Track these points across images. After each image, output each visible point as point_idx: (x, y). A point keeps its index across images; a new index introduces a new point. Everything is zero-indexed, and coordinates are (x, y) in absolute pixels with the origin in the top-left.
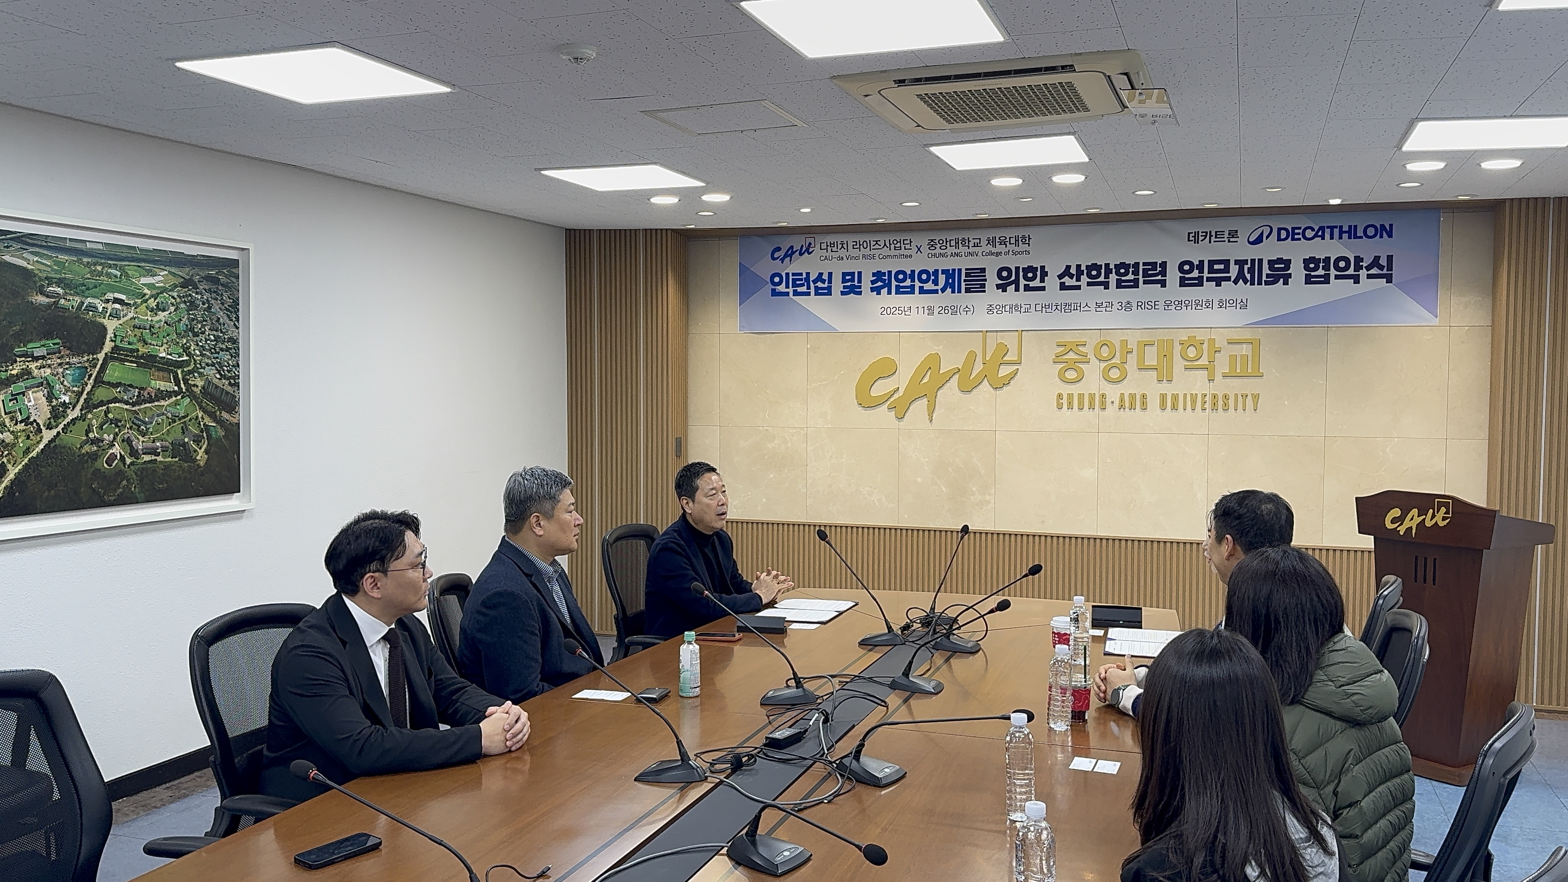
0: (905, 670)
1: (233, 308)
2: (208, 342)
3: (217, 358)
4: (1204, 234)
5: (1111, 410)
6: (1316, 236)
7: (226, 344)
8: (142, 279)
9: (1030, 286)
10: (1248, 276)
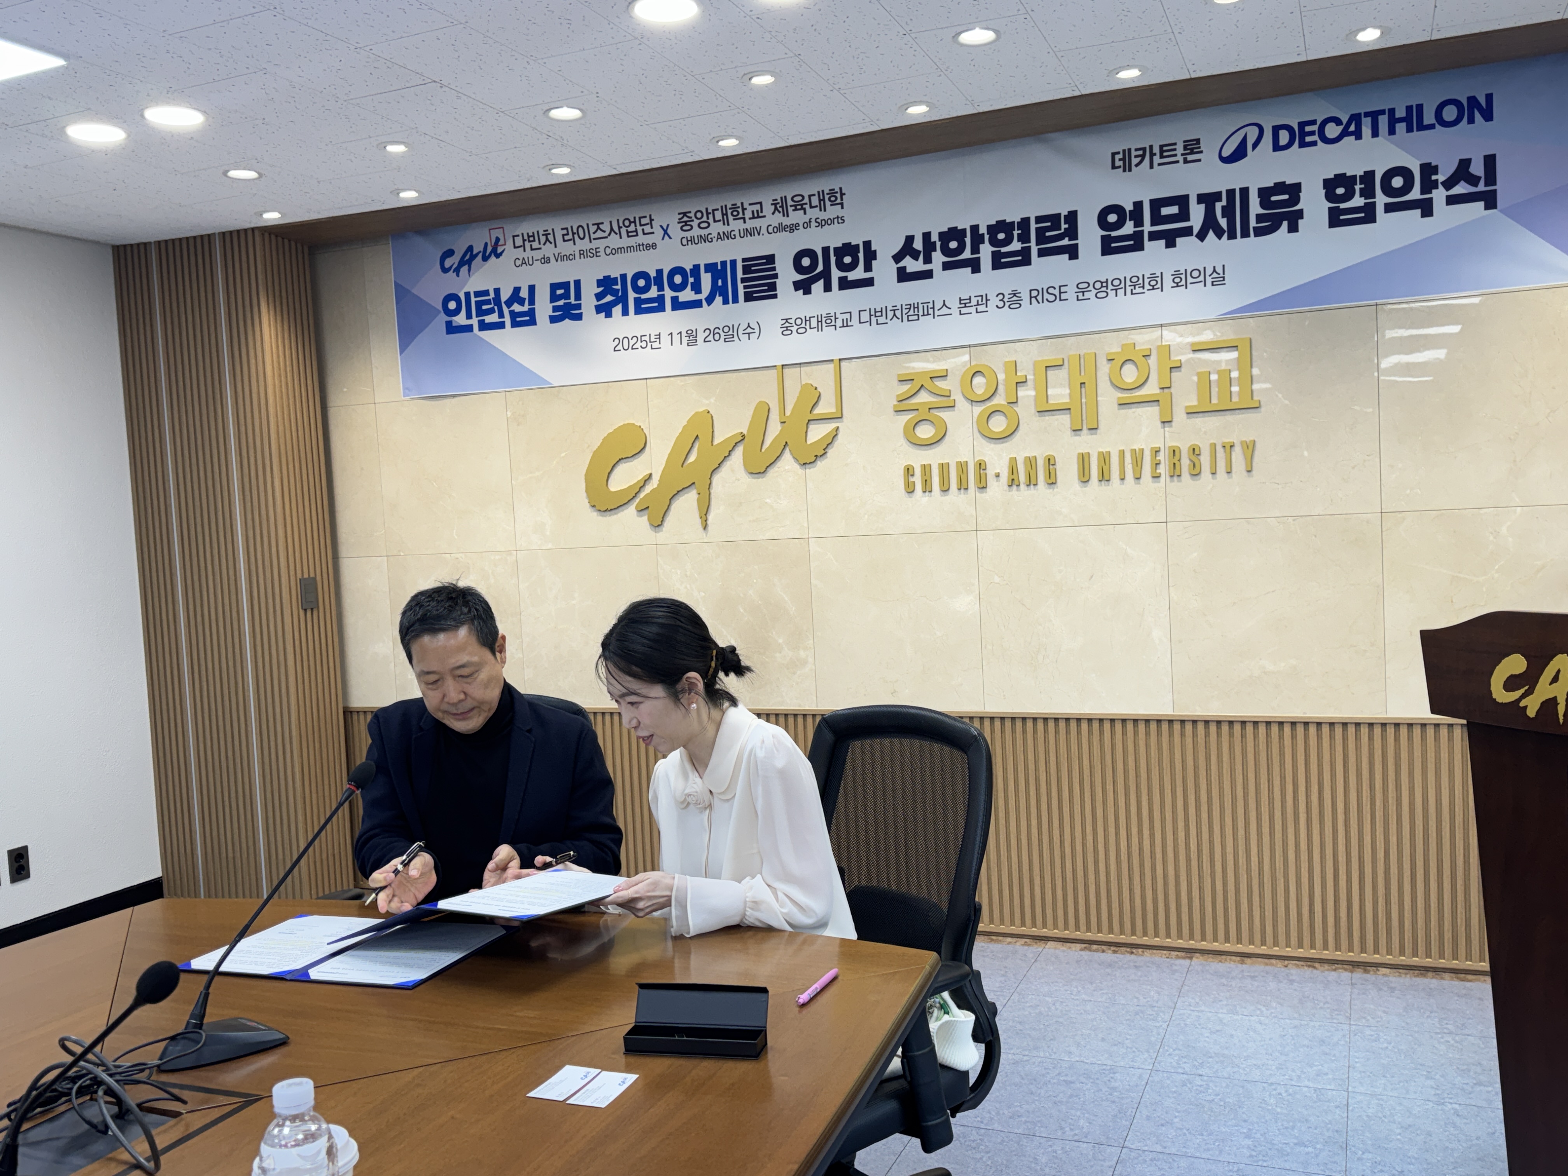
4: (1140, 152)
5: (997, 489)
6: (1345, 133)
9: (849, 279)
10: (1223, 222)
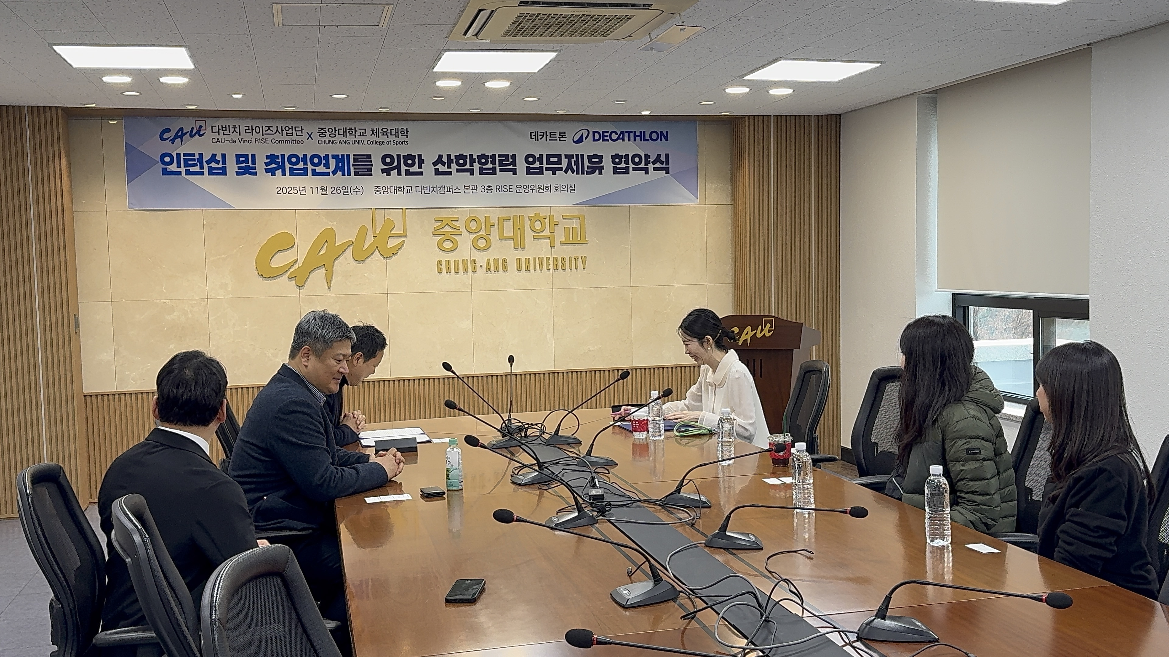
4: (542, 134)
5: (481, 272)
6: (618, 138)
9: (410, 171)
10: (575, 167)
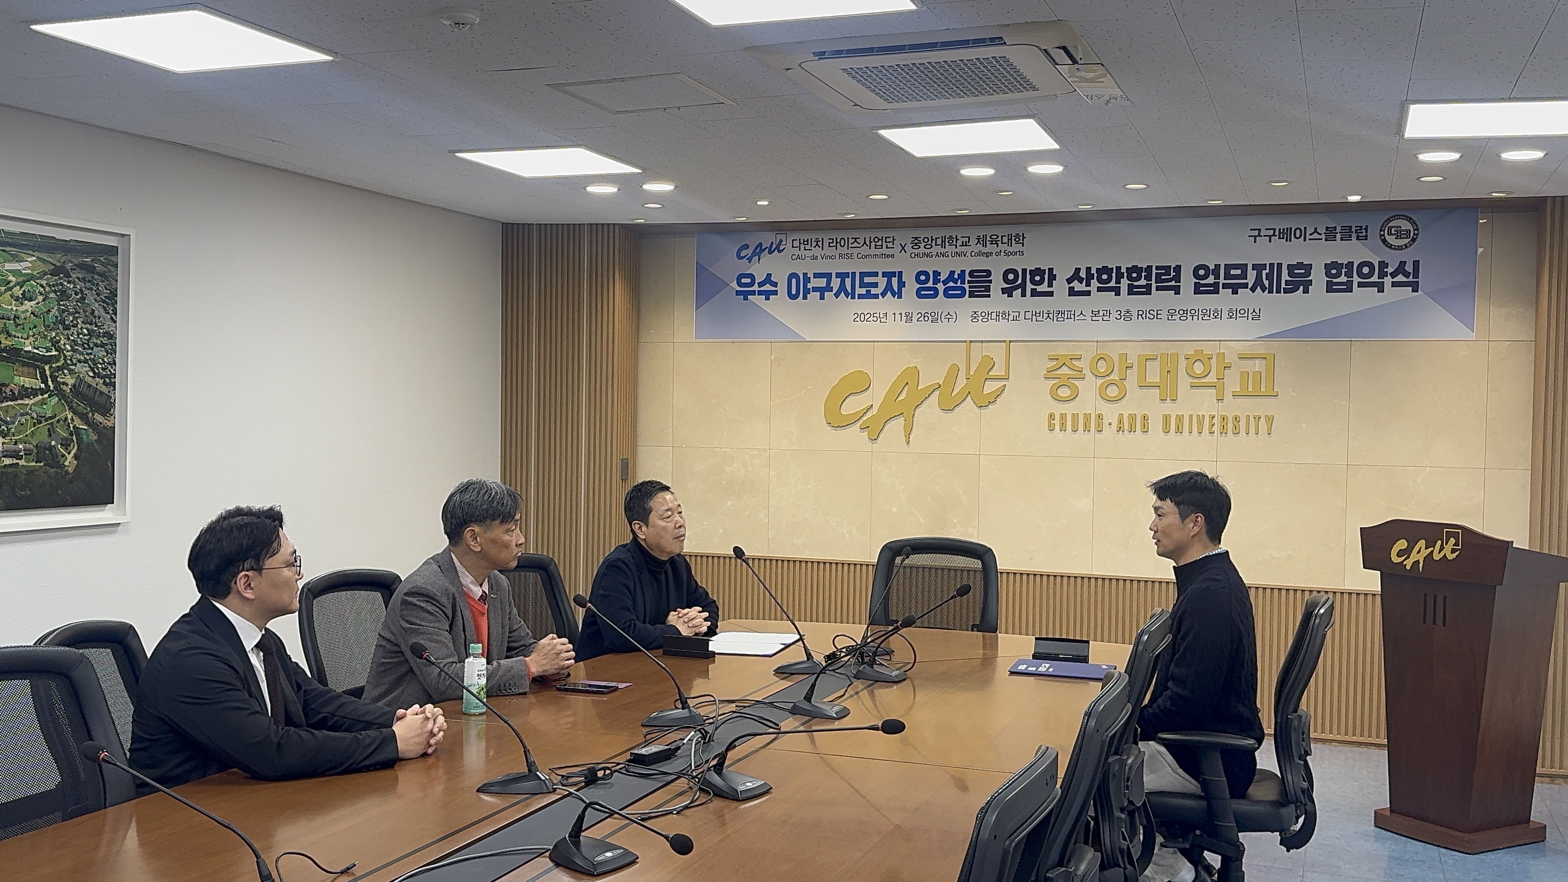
0: (807, 694)
1: (111, 300)
2: (81, 336)
3: (91, 354)
5: (1109, 432)
7: (101, 339)
8: (6, 265)
